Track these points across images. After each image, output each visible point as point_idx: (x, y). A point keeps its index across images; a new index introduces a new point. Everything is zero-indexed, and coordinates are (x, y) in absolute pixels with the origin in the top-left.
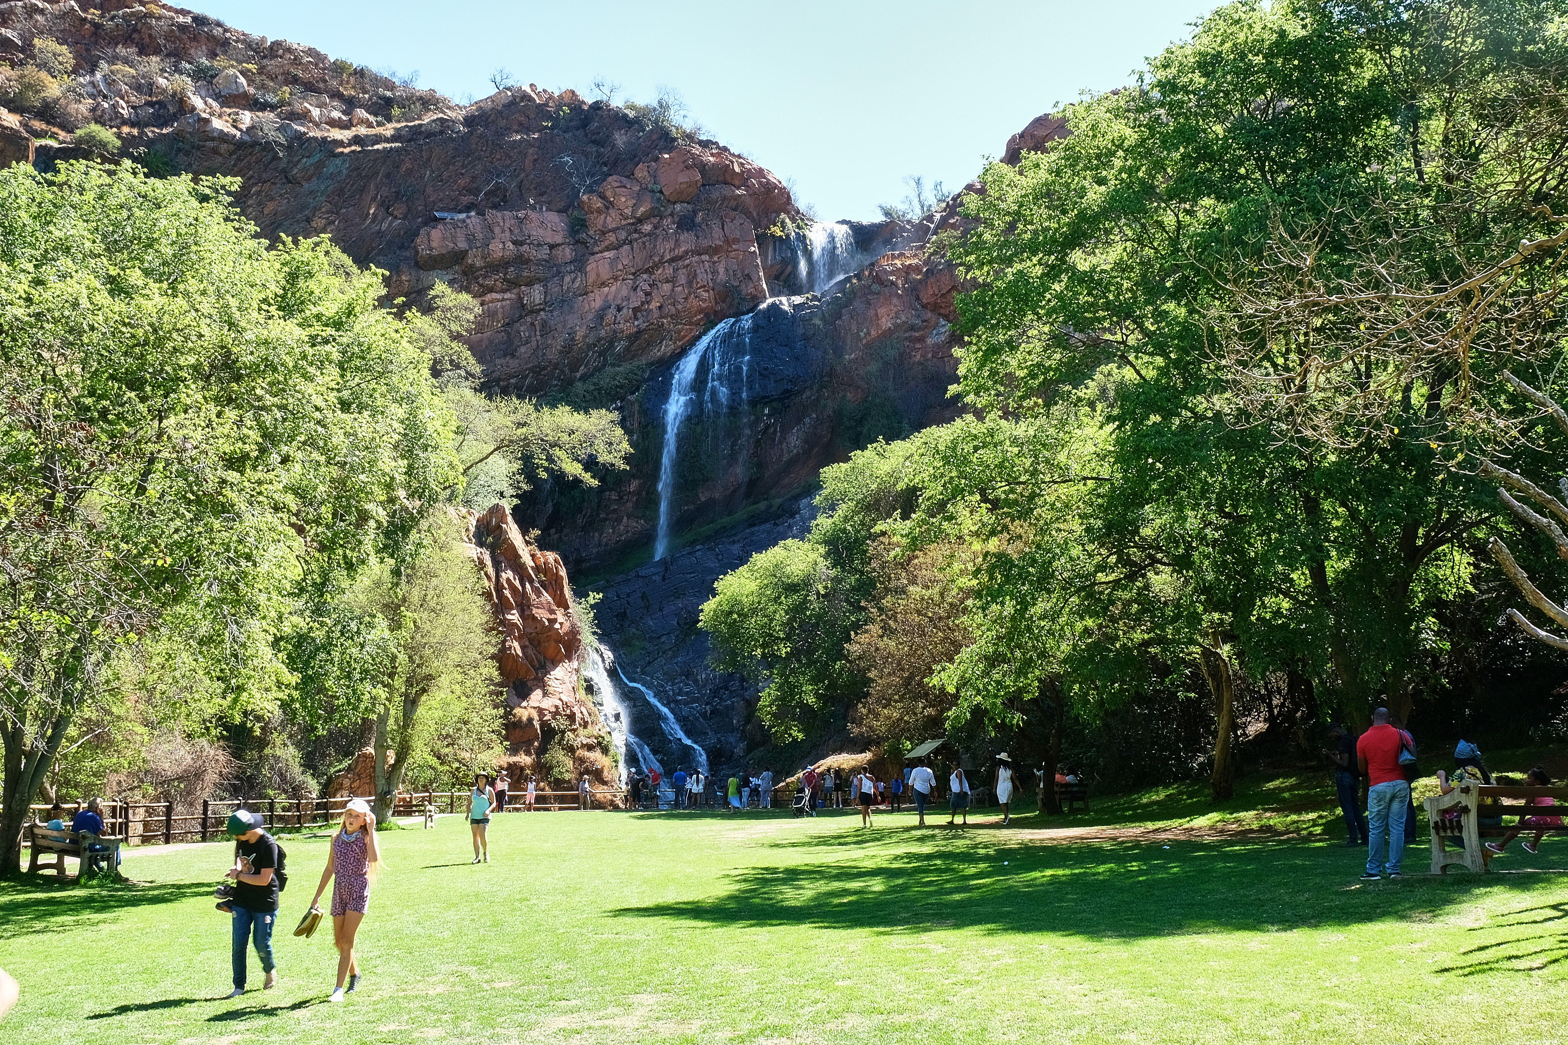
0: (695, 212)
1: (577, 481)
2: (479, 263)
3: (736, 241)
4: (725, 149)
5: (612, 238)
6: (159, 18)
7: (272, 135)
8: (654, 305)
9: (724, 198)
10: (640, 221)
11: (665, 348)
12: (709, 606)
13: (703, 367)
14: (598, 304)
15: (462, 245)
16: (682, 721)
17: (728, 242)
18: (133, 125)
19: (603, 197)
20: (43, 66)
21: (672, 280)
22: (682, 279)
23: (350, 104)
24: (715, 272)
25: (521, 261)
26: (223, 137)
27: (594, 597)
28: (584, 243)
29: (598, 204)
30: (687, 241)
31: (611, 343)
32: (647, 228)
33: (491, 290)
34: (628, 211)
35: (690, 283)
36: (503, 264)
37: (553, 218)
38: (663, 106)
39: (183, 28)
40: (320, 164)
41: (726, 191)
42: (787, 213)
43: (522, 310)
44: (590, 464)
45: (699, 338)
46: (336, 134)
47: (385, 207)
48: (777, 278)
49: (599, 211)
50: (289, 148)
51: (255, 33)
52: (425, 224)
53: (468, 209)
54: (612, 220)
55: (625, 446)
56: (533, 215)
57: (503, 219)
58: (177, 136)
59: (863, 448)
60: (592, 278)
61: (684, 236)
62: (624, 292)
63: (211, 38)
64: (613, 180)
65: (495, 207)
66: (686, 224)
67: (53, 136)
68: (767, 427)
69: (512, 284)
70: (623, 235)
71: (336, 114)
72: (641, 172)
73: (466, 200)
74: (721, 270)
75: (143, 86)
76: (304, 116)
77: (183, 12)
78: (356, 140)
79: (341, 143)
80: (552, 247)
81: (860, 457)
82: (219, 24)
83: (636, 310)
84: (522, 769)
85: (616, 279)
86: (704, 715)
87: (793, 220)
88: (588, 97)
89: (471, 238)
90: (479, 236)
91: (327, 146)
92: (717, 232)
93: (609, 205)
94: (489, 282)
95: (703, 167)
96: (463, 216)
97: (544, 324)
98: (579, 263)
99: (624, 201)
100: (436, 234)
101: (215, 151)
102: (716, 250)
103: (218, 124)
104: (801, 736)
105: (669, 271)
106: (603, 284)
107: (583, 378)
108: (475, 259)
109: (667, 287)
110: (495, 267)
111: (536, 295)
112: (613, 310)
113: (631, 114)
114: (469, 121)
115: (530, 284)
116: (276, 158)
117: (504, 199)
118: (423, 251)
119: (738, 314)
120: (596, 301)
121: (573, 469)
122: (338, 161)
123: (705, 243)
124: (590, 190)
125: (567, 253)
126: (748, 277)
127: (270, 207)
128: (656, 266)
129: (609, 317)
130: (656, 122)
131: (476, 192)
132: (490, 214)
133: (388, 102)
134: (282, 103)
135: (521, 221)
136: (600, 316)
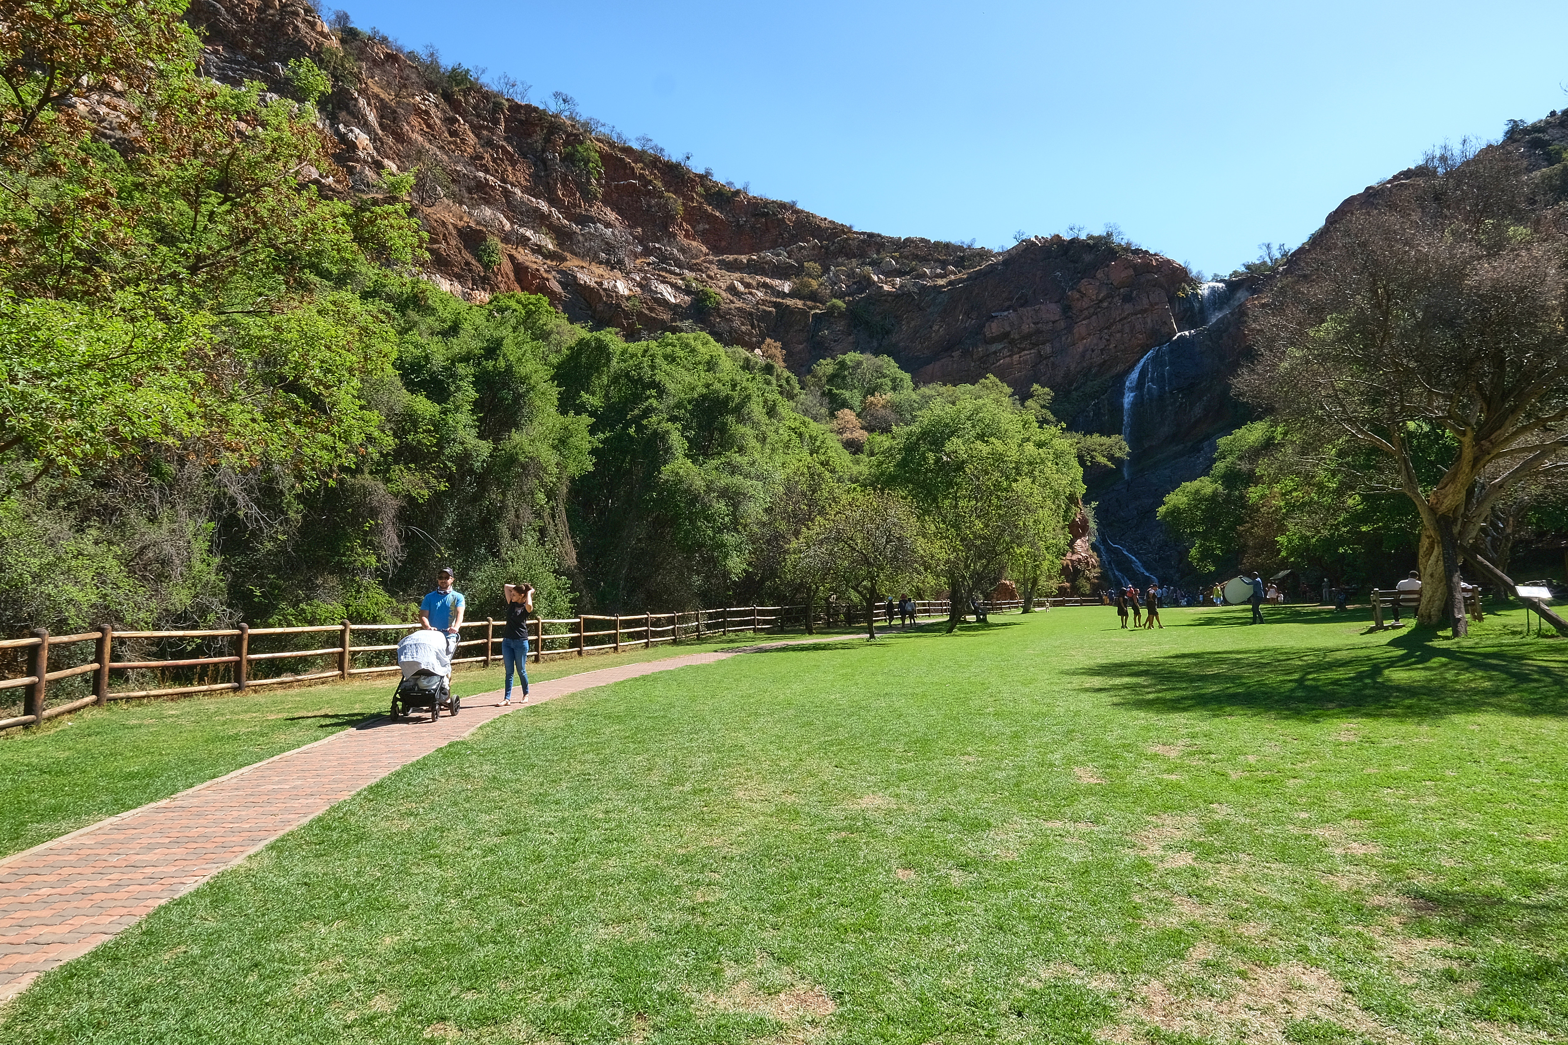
0: (1132, 292)
1: (1106, 466)
2: (1017, 336)
3: (1157, 304)
4: (1147, 252)
5: (1086, 313)
6: (854, 239)
7: (912, 289)
8: (1112, 346)
9: (1148, 281)
10: (1101, 301)
11: (1120, 368)
12: (1162, 510)
13: (1142, 374)
14: (1081, 349)
15: (1008, 329)
16: (1145, 565)
17: (1152, 305)
18: (849, 295)
19: (1079, 291)
20: (810, 275)
21: (1121, 331)
22: (1127, 330)
23: (944, 264)
24: (1145, 323)
25: (1038, 332)
26: (889, 293)
27: (1094, 504)
28: (1071, 317)
29: (1077, 295)
30: (1128, 308)
31: (1090, 369)
32: (1105, 304)
33: (1024, 350)
34: (1094, 297)
35: (1132, 331)
36: (1029, 336)
37: (1053, 306)
38: (1109, 235)
39: (863, 241)
40: (935, 298)
41: (1149, 276)
42: (1185, 282)
43: (1040, 358)
44: (1111, 458)
45: (1138, 360)
46: (941, 282)
47: (967, 314)
48: (1182, 319)
49: (1078, 300)
50: (919, 294)
51: (895, 235)
52: (987, 320)
53: (1008, 309)
54: (1085, 303)
55: (1127, 449)
56: (1042, 307)
57: (1027, 311)
58: (869, 297)
59: (1240, 428)
60: (1077, 336)
61: (1127, 306)
62: (1095, 341)
63: (876, 243)
64: (1084, 281)
65: (1022, 306)
66: (1127, 299)
67: (818, 308)
68: (1181, 404)
69: (1034, 345)
70: (1092, 310)
71: (939, 271)
72: (1100, 274)
73: (1007, 304)
74: (1149, 321)
75: (851, 275)
76: (923, 276)
77: (863, 233)
78: (950, 283)
79: (943, 286)
80: (1054, 322)
81: (1238, 433)
82: (879, 235)
83: (1102, 350)
84: (1066, 589)
85: (1089, 334)
86: (1155, 560)
87: (1189, 285)
88: (1066, 236)
89: (1012, 325)
90: (1016, 323)
91: (937, 289)
92: (1145, 301)
93: (1083, 295)
94: (1023, 346)
95: (1135, 267)
96: (1006, 313)
97: (1053, 364)
98: (1069, 329)
99: (1091, 292)
100: (994, 325)
101: (886, 301)
102: (1145, 311)
103: (886, 288)
104: (1213, 569)
105: (1119, 326)
106: (1083, 339)
107: (1076, 389)
108: (1015, 335)
109: (1118, 335)
110: (1024, 338)
111: (1048, 348)
112: (1090, 352)
113: (1091, 242)
114: (1005, 263)
115: (1043, 344)
116: (914, 299)
117: (1026, 302)
118: (988, 334)
119: (1161, 344)
120: (1080, 348)
121: (1103, 460)
122: (942, 296)
123: (1138, 308)
124: (1072, 288)
125: (1062, 324)
126: (1165, 323)
127: (913, 324)
128: (1112, 324)
129: (1088, 356)
130: (1106, 243)
131: (1011, 299)
132: (1021, 310)
133: (962, 258)
134: (913, 270)
135: (1036, 311)
136: (1083, 356)
